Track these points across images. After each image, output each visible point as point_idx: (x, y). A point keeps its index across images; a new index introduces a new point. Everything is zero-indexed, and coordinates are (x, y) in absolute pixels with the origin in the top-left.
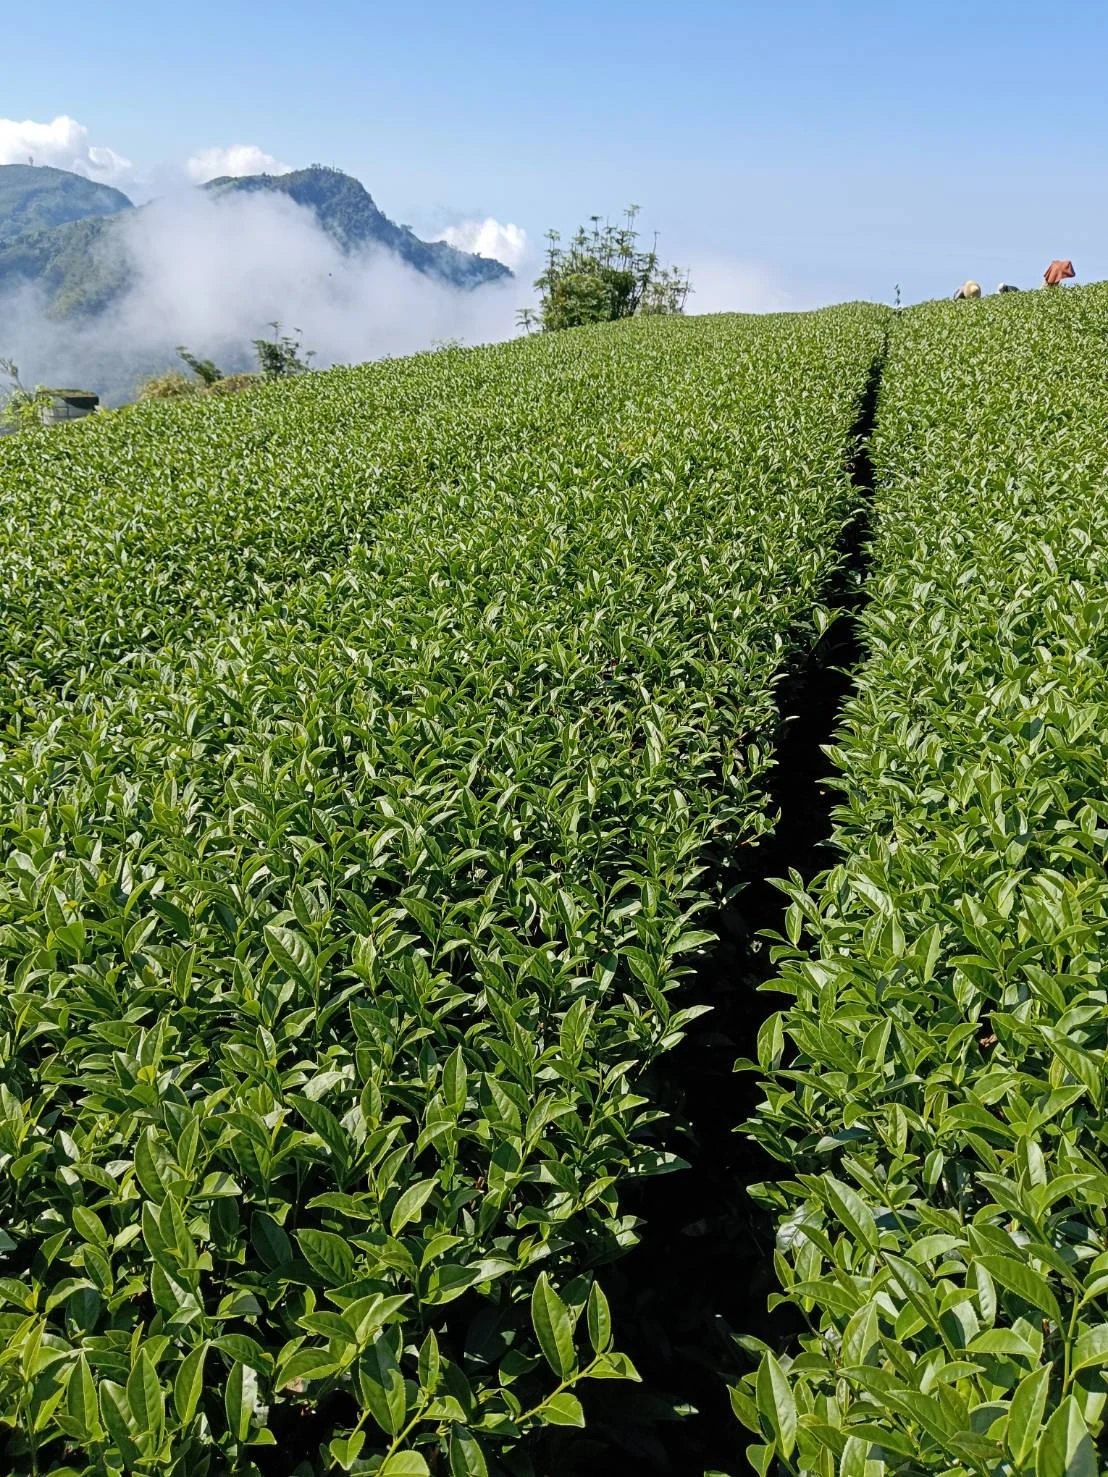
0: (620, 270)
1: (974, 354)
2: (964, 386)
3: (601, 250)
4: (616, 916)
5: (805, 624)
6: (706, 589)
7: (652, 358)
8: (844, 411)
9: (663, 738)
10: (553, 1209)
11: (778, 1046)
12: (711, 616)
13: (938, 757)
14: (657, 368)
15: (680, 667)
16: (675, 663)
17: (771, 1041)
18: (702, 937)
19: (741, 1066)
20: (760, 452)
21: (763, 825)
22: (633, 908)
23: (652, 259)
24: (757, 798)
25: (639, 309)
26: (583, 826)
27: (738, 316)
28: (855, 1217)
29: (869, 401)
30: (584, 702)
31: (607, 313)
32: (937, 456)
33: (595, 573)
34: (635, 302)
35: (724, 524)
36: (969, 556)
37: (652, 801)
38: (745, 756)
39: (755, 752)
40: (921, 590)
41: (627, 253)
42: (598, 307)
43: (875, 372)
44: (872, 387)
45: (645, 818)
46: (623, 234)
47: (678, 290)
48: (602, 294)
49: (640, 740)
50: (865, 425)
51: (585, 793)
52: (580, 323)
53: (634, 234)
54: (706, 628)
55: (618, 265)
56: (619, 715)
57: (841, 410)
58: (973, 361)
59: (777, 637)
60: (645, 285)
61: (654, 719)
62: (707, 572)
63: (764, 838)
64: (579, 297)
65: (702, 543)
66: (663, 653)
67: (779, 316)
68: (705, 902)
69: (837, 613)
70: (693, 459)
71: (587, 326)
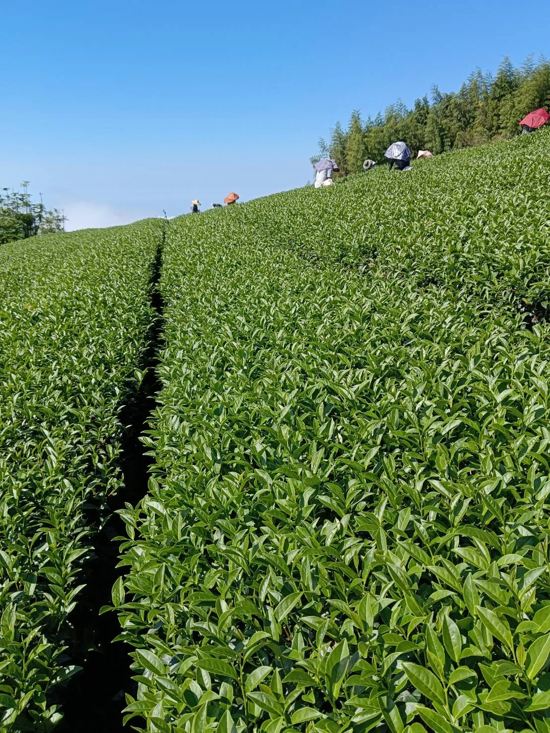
0: (25, 213)
1: (199, 240)
2: (196, 255)
3: (12, 204)
4: (38, 553)
5: (132, 379)
6: (76, 372)
7: (47, 256)
8: (145, 272)
9: (57, 455)
11: (122, 594)
12: (80, 385)
14: (51, 261)
15: (65, 414)
16: (62, 413)
17: (118, 592)
18: (81, 551)
19: (103, 610)
20: (100, 299)
21: (114, 483)
22: (46, 547)
23: (41, 207)
24: (113, 471)
25: (39, 231)
26: (11, 512)
27: (92, 230)
29: (157, 264)
30: (12, 444)
31: (22, 235)
32: (187, 289)
33: (12, 375)
34: (37, 228)
35: (84, 338)
36: (199, 335)
37: (53, 488)
38: (105, 451)
39: (110, 448)
40: (179, 354)
41: (27, 204)
42: (16, 232)
43: (159, 251)
44: (158, 258)
45: (50, 498)
46: (22, 195)
47: (60, 220)
48: (17, 226)
49: (45, 456)
50: (155, 278)
51: (12, 494)
52: (7, 242)
53: (29, 195)
54: (79, 391)
55: (23, 211)
56: (31, 447)
57: (142, 272)
58: (199, 243)
59: (116, 388)
60: (40, 219)
61: (51, 445)
62: (76, 363)
63: (120, 488)
64: (5, 229)
65: (72, 349)
66: (54, 409)
67: (113, 228)
68: (87, 531)
69: (146, 371)
70: (65, 307)
71: (12, 243)
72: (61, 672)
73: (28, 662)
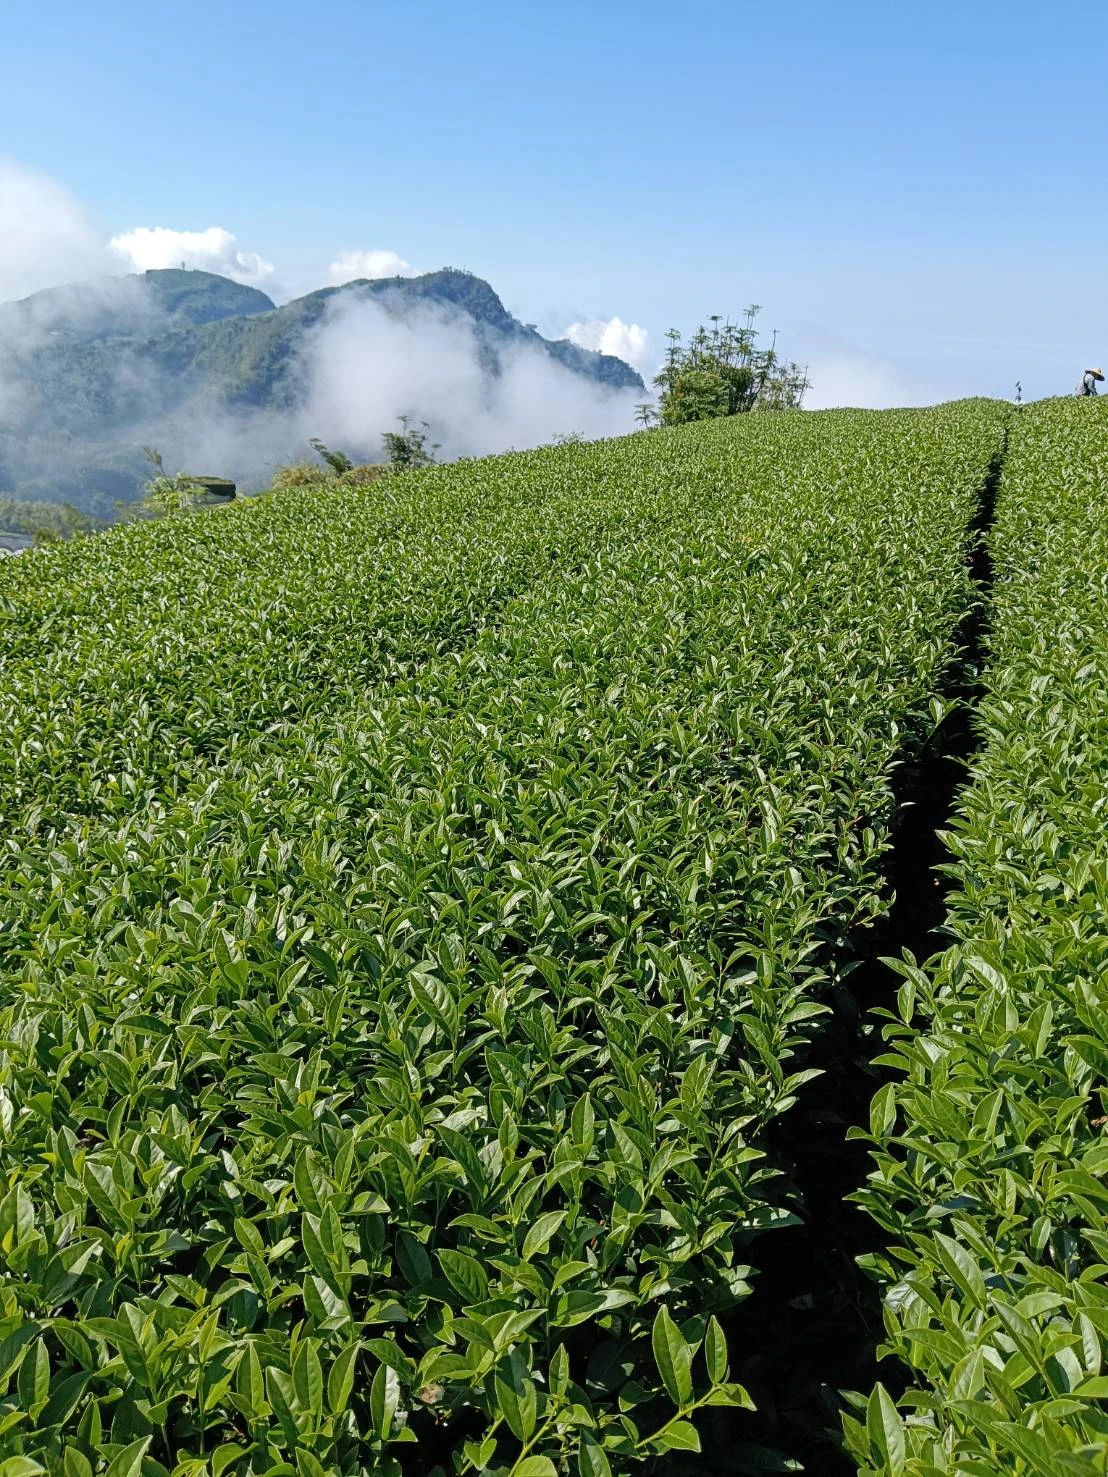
0: (739, 367)
1: (1095, 452)
2: (1085, 483)
3: (719, 348)
4: (732, 985)
5: (921, 714)
6: (821, 677)
7: (769, 453)
8: (963, 506)
9: (780, 819)
10: (672, 1251)
11: (890, 1117)
12: (827, 702)
13: (1054, 846)
14: (774, 462)
15: (796, 750)
16: (790, 746)
17: (883, 1111)
18: (816, 1008)
19: (853, 1134)
20: (877, 545)
21: (878, 907)
22: (749, 978)
23: (771, 356)
24: (871, 880)
25: (756, 405)
26: (701, 898)
27: (856, 411)
28: (964, 1273)
29: (989, 496)
30: (701, 780)
31: (725, 408)
32: (1056, 553)
33: (713, 658)
34: (753, 397)
35: (841, 614)
36: (1088, 651)
37: (768, 877)
38: (860, 839)
39: (870, 836)
40: (1039, 683)
41: (745, 350)
42: (716, 403)
43: (995, 467)
44: (992, 484)
45: (760, 894)
46: (742, 332)
47: (796, 386)
48: (720, 390)
49: (756, 819)
50: (984, 520)
51: (703, 866)
52: (698, 418)
53: (753, 333)
54: (822, 714)
55: (737, 362)
56: (736, 794)
57: (960, 506)
58: (1096, 458)
59: (893, 724)
60: (763, 381)
61: (772, 800)
62: (823, 660)
63: (878, 920)
64: (697, 393)
65: (818, 632)
66: (780, 736)
67: (897, 411)
68: (820, 976)
69: (953, 704)
70: (810, 550)
71: (705, 421)
72: (762, 1213)
73: (718, 1171)
